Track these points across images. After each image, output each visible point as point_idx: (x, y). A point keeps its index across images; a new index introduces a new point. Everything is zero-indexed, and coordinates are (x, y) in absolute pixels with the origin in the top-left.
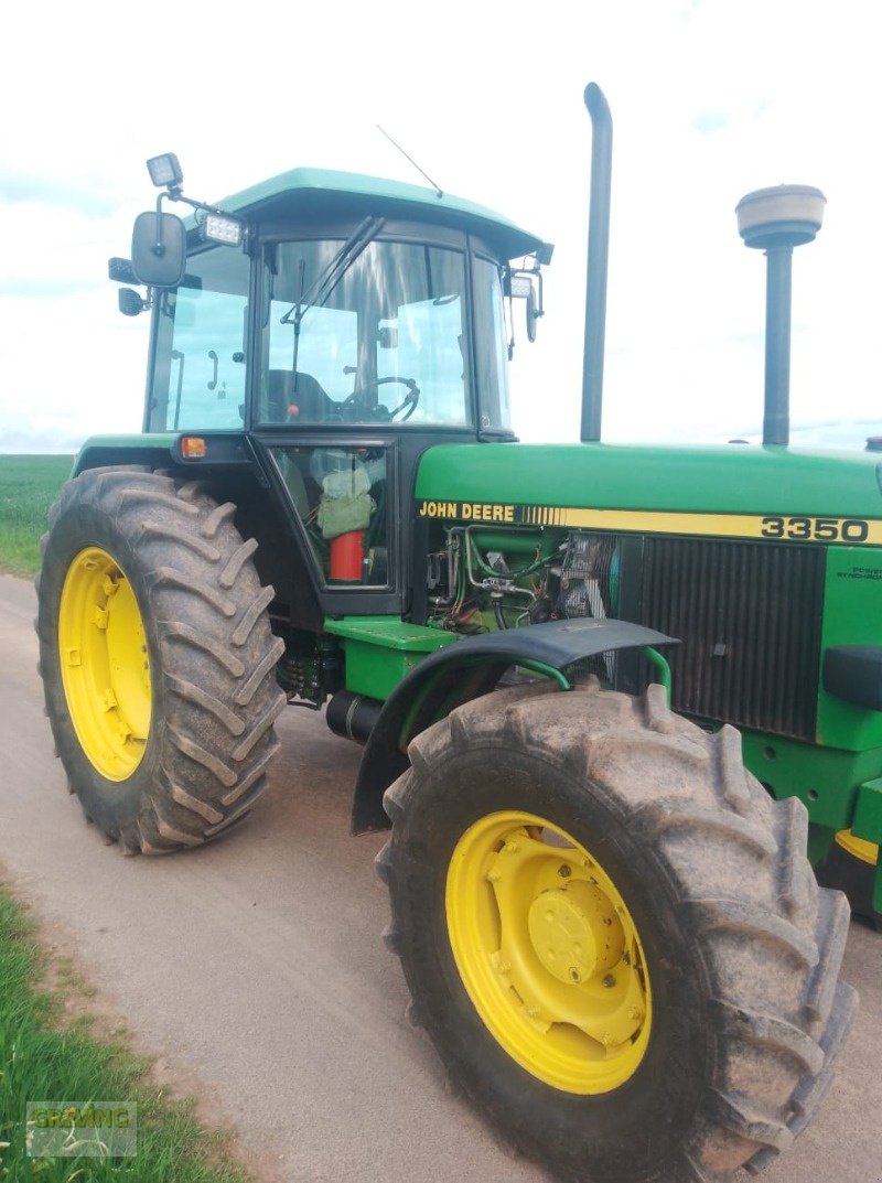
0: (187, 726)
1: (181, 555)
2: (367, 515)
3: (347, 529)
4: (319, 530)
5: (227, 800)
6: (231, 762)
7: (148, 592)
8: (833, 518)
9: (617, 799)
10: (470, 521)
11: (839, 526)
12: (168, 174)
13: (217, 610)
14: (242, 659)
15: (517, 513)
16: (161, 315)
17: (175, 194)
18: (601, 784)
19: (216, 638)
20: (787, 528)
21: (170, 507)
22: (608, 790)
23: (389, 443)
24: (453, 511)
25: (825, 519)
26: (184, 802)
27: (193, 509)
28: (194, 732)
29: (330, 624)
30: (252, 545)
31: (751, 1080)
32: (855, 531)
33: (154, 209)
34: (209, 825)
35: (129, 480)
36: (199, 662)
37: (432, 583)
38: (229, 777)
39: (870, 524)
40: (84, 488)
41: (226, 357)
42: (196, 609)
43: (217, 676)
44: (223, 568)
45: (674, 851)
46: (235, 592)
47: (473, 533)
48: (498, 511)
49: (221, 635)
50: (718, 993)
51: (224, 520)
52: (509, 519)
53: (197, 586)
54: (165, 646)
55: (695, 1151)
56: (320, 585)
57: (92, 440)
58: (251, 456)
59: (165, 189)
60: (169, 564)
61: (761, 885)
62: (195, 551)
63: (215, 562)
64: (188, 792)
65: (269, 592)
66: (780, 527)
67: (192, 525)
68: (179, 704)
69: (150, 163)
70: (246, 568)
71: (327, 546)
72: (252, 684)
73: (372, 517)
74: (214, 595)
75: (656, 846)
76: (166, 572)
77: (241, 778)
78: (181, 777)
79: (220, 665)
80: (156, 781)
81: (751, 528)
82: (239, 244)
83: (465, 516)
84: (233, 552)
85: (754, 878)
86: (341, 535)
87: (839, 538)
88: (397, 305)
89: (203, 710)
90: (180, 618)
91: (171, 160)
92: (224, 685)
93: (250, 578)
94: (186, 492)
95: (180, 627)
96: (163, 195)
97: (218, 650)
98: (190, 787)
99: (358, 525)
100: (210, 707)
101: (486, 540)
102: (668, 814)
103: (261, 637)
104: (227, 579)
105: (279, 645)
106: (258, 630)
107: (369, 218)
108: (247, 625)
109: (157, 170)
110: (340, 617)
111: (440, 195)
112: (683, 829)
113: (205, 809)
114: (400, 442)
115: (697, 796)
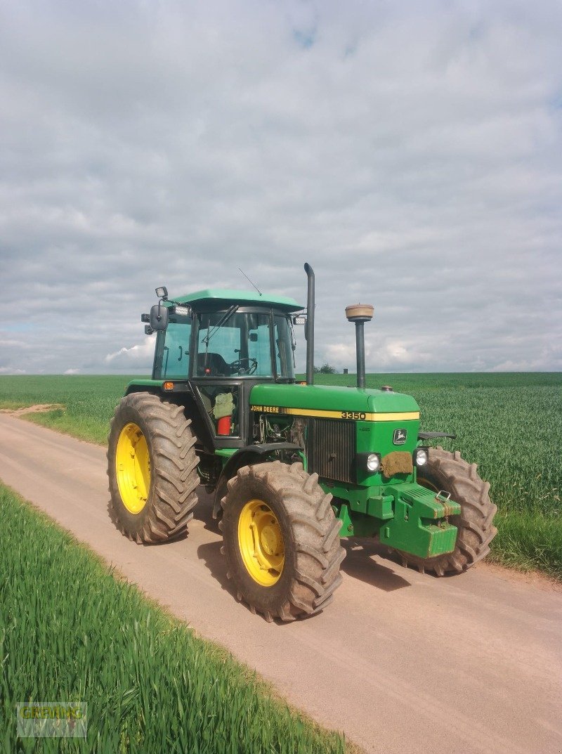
0: (162, 488)
1: (163, 425)
2: (231, 411)
4: (214, 416)
5: (177, 518)
7: (151, 438)
8: (358, 412)
9: (274, 489)
10: (266, 413)
13: (175, 445)
18: (271, 486)
20: (348, 415)
21: (160, 407)
22: (272, 487)
24: (261, 409)
25: (356, 412)
26: (160, 517)
27: (169, 408)
29: (217, 451)
30: (190, 421)
32: (363, 416)
34: (171, 530)
37: (255, 436)
38: (178, 509)
40: (129, 401)
43: (174, 470)
44: (178, 430)
45: (286, 502)
46: (182, 438)
48: (274, 409)
50: (294, 539)
51: (180, 412)
52: (277, 412)
54: (156, 458)
55: (292, 590)
56: (214, 436)
58: (190, 388)
60: (159, 428)
61: (311, 512)
62: (168, 423)
63: (175, 427)
65: (195, 439)
66: (346, 415)
68: (160, 479)
71: (217, 422)
72: (187, 473)
73: (233, 411)
74: (174, 439)
75: (282, 501)
76: (158, 431)
77: (182, 509)
80: (151, 510)
83: (265, 411)
85: (308, 510)
86: (221, 418)
88: (258, 325)
92: (176, 473)
93: (188, 433)
95: (162, 451)
97: (174, 459)
98: (164, 512)
99: (228, 414)
102: (284, 492)
104: (179, 434)
105: (198, 459)
108: (185, 451)
110: (221, 449)
112: (288, 496)
114: (244, 383)
115: (296, 488)
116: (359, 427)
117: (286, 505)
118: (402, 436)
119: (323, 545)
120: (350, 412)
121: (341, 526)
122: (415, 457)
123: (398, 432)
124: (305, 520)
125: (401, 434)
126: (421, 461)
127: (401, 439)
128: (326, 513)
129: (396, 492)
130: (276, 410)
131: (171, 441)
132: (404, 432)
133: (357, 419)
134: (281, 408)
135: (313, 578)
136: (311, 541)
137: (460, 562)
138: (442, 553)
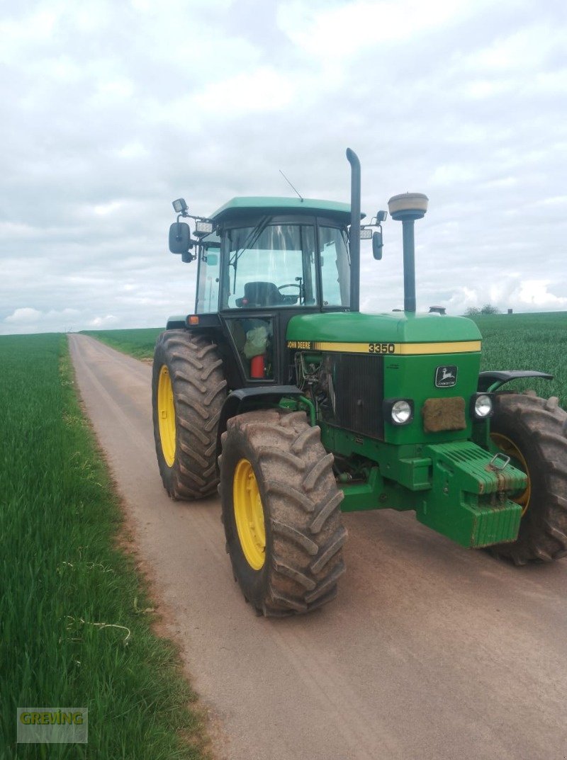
1: (186, 366)
3: (257, 354)
6: (205, 457)
11: (387, 347)
12: (181, 207)
14: (208, 412)
15: (311, 345)
16: (201, 260)
17: (185, 215)
19: (197, 401)
20: (376, 348)
21: (186, 346)
23: (274, 315)
25: (385, 343)
27: (195, 347)
28: (188, 442)
31: (283, 551)
33: (176, 222)
35: (175, 335)
36: (189, 412)
39: (395, 345)
41: (214, 280)
42: (190, 389)
43: (196, 418)
47: (305, 355)
49: (200, 400)
53: (190, 380)
57: (170, 318)
59: (181, 213)
62: (192, 365)
64: (187, 468)
67: (194, 354)
69: (174, 204)
70: (215, 373)
71: (249, 362)
74: (197, 383)
78: (183, 461)
79: (198, 413)
81: (364, 348)
82: (213, 231)
84: (210, 365)
87: (388, 352)
89: (191, 433)
90: (183, 393)
91: (182, 202)
92: (200, 422)
94: (195, 340)
96: (180, 215)
97: (197, 406)
99: (261, 353)
100: (193, 431)
101: (309, 358)
103: (219, 402)
106: (217, 399)
107: (264, 217)
109: (176, 206)
111: (302, 200)
113: (195, 477)
114: (279, 314)
116: (387, 364)
117: (263, 469)
118: (449, 375)
119: (310, 524)
120: (378, 344)
121: (340, 500)
122: (472, 405)
123: (441, 370)
124: (285, 490)
125: (446, 373)
126: (483, 410)
127: (448, 380)
128: (319, 480)
129: (434, 453)
130: (307, 346)
131: (194, 386)
132: (451, 369)
133: (384, 354)
134: (312, 343)
135: (297, 568)
136: (292, 518)
137: (546, 550)
138: (495, 543)
